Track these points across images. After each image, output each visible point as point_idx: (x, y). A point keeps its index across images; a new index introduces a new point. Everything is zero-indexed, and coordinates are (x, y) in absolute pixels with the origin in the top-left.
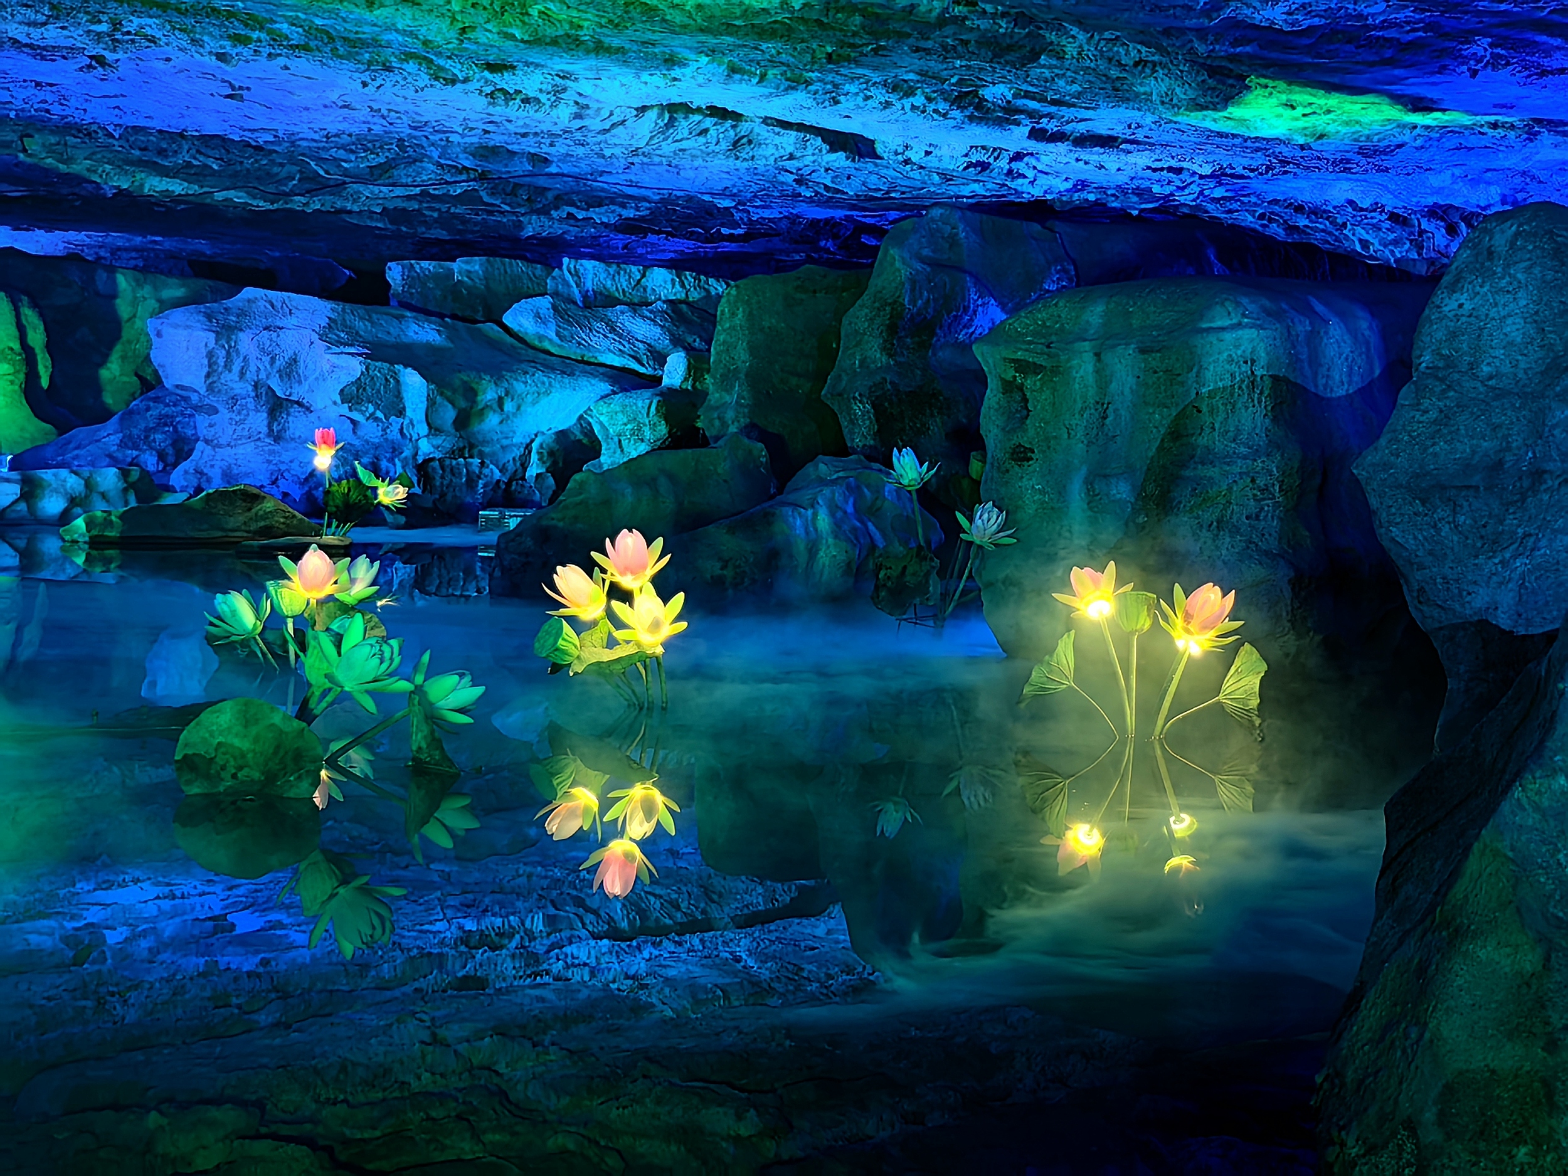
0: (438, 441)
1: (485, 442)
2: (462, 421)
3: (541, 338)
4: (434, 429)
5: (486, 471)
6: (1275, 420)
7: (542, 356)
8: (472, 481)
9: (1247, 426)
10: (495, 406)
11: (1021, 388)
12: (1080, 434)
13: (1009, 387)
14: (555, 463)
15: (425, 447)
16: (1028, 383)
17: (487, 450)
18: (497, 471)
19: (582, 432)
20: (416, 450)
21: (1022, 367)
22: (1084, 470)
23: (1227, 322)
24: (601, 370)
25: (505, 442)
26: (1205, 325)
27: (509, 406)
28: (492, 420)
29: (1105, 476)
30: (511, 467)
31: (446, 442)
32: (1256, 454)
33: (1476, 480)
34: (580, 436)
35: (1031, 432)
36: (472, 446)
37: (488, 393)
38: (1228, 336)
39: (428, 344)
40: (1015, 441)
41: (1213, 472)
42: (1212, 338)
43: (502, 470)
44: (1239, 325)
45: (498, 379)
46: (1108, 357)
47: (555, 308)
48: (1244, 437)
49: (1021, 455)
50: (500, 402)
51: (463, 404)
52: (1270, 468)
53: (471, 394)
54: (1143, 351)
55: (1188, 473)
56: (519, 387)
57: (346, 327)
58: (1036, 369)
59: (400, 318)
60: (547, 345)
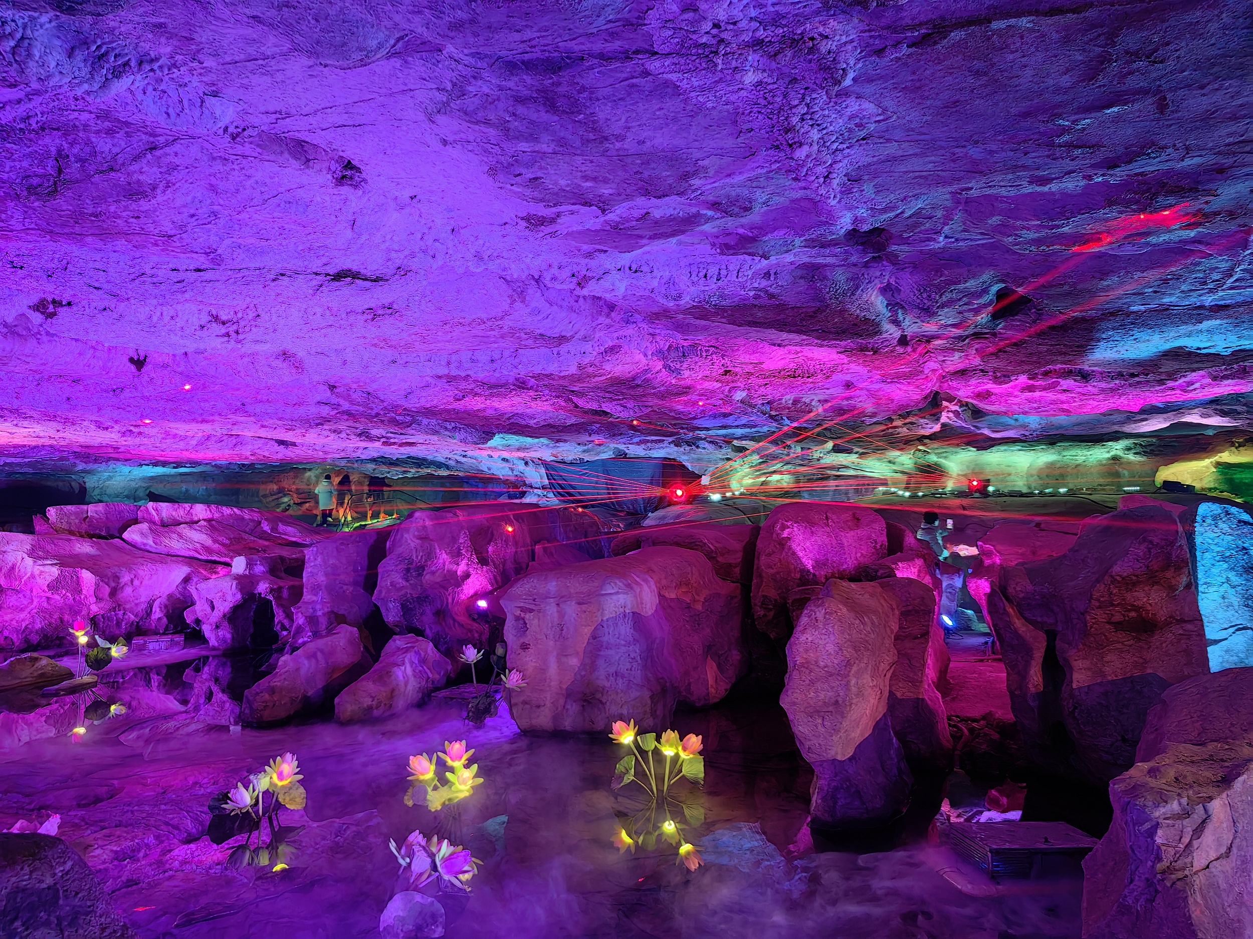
0: (101, 605)
1: (126, 602)
2: (113, 593)
3: (145, 544)
4: (99, 599)
5: (126, 617)
6: (634, 630)
7: (147, 554)
8: (118, 624)
9: (623, 632)
10: (129, 584)
11: (523, 619)
12: (551, 637)
13: (518, 618)
14: (168, 611)
15: (94, 608)
16: (527, 616)
17: (128, 606)
18: (132, 617)
19: (179, 593)
20: (89, 610)
21: (523, 610)
22: (555, 653)
23: (613, 591)
24: (180, 559)
25: (136, 602)
26: (603, 592)
27: (136, 582)
28: (128, 590)
29: (566, 656)
30: (141, 614)
31: (107, 605)
32: (629, 644)
33: (831, 709)
34: (179, 596)
35: (529, 637)
36: (119, 605)
37: (126, 578)
38: (615, 597)
39: (87, 554)
40: (522, 640)
41: (610, 652)
42: (608, 598)
43: (136, 616)
44: (618, 593)
45: (130, 570)
46: (563, 606)
47: (150, 529)
48: (622, 637)
49: (525, 647)
50: (132, 581)
51: (113, 584)
52: (636, 650)
53: (116, 578)
54: (579, 604)
55: (602, 653)
56: (141, 572)
57: (42, 548)
58: (531, 611)
59: (69, 540)
60: (148, 548)
